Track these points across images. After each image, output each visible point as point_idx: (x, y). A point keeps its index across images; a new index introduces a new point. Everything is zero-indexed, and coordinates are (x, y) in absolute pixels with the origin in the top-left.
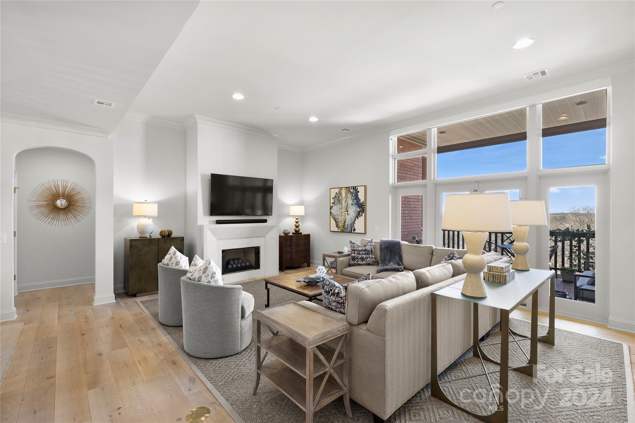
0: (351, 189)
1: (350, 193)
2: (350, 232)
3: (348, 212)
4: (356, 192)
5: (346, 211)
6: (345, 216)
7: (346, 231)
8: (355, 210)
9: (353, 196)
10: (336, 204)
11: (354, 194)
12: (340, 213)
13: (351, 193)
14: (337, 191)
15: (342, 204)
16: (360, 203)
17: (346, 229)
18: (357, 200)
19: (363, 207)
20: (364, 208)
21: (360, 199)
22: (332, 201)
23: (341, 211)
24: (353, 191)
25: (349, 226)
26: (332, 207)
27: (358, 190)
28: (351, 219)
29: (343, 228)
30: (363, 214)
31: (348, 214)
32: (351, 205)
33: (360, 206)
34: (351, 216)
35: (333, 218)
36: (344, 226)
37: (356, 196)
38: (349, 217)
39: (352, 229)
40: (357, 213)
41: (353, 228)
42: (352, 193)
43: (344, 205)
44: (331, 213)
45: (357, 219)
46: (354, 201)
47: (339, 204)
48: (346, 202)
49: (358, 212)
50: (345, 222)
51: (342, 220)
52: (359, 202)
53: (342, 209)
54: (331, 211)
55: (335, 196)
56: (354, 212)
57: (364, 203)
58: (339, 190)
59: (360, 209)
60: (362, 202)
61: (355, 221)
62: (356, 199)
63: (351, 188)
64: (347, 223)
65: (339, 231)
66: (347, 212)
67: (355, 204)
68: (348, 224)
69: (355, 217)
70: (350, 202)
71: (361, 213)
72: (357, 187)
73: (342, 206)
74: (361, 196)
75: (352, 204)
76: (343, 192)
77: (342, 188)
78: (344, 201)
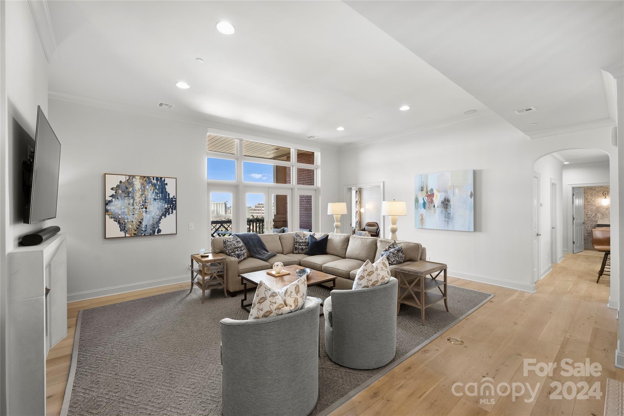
0: (152, 180)
1: (150, 184)
2: (152, 234)
3: (146, 208)
4: (162, 185)
5: (142, 208)
6: (140, 214)
7: (143, 235)
8: (160, 206)
9: (156, 188)
10: (119, 197)
11: (159, 186)
12: (129, 210)
13: (152, 185)
14: (124, 179)
15: (133, 198)
16: (169, 198)
17: (142, 232)
18: (163, 195)
19: (174, 203)
20: (176, 204)
21: (169, 194)
22: (109, 192)
23: (132, 208)
24: (157, 183)
25: (148, 227)
26: (110, 202)
27: (165, 182)
28: (153, 218)
29: (136, 231)
30: (174, 211)
31: (146, 211)
32: (152, 200)
33: (169, 202)
34: (153, 214)
35: (114, 218)
36: (138, 228)
37: (162, 189)
38: (148, 216)
39: (154, 232)
40: (164, 210)
41: (157, 230)
42: (154, 185)
43: (139, 199)
44: (106, 211)
45: (163, 217)
46: (158, 195)
47: (126, 198)
48: (144, 195)
49: (166, 209)
50: (140, 223)
51: (134, 221)
52: (167, 197)
53: (133, 206)
54: (108, 208)
55: (118, 186)
56: (158, 209)
57: (174, 198)
58: (127, 178)
59: (169, 205)
60: (172, 197)
61: (160, 220)
62: (162, 193)
63: (152, 178)
64: (144, 224)
65: (127, 235)
66: (144, 210)
67: (161, 199)
68: (148, 225)
69: (160, 215)
70: (150, 194)
71: (170, 210)
72: (163, 179)
73: (134, 201)
74: (171, 190)
75: (155, 199)
76: (137, 183)
77: (134, 176)
78: (138, 195)
